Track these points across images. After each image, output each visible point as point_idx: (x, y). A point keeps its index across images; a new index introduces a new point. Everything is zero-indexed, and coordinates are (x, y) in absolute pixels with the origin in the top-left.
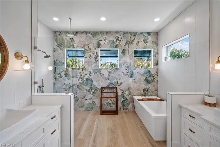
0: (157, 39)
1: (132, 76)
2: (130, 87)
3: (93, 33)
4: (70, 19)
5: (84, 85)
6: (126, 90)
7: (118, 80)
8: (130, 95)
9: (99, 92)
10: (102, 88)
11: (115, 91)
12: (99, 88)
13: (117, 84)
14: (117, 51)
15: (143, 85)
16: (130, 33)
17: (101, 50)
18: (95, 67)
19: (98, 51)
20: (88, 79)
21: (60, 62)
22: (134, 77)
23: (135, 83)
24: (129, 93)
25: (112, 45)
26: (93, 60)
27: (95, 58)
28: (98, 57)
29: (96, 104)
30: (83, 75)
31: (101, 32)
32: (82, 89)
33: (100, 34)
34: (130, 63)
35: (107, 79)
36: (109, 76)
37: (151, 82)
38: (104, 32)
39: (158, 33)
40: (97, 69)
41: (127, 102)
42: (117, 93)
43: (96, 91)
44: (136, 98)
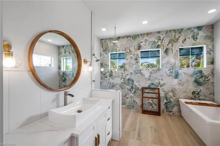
0: (213, 32)
1: (176, 77)
2: (175, 89)
3: (133, 37)
4: (115, 27)
5: (126, 84)
6: (171, 92)
7: (161, 81)
8: (175, 97)
9: (140, 92)
10: (143, 88)
11: (156, 91)
12: (140, 88)
13: (159, 85)
14: (159, 51)
15: (192, 87)
16: (174, 30)
17: (141, 52)
18: (136, 68)
19: (139, 52)
20: (129, 79)
21: (105, 64)
22: (179, 77)
23: (180, 84)
24: (173, 95)
25: (154, 46)
26: (134, 62)
27: (136, 59)
28: (139, 59)
29: (137, 103)
30: (125, 75)
31: (141, 34)
32: (124, 88)
33: (140, 36)
34: (175, 64)
35: (148, 79)
36: (150, 76)
37: (203, 84)
38: (144, 34)
39: (213, 25)
40: (138, 70)
41: (171, 105)
42: (159, 94)
43: (137, 91)
44: (183, 101)
